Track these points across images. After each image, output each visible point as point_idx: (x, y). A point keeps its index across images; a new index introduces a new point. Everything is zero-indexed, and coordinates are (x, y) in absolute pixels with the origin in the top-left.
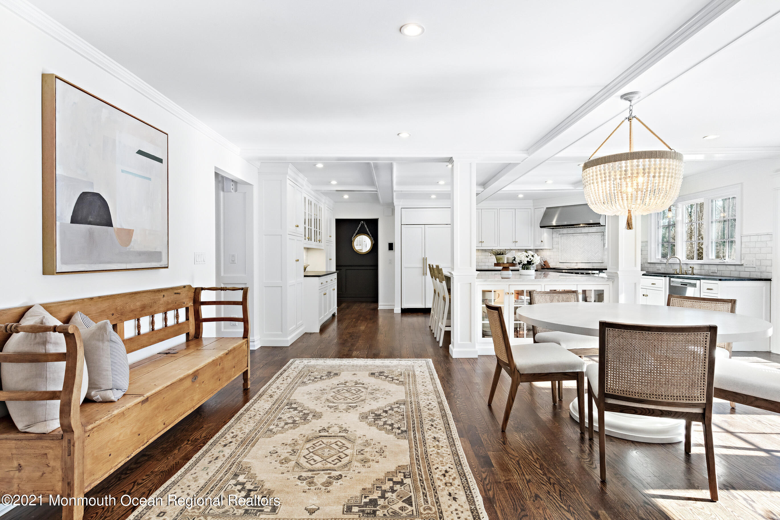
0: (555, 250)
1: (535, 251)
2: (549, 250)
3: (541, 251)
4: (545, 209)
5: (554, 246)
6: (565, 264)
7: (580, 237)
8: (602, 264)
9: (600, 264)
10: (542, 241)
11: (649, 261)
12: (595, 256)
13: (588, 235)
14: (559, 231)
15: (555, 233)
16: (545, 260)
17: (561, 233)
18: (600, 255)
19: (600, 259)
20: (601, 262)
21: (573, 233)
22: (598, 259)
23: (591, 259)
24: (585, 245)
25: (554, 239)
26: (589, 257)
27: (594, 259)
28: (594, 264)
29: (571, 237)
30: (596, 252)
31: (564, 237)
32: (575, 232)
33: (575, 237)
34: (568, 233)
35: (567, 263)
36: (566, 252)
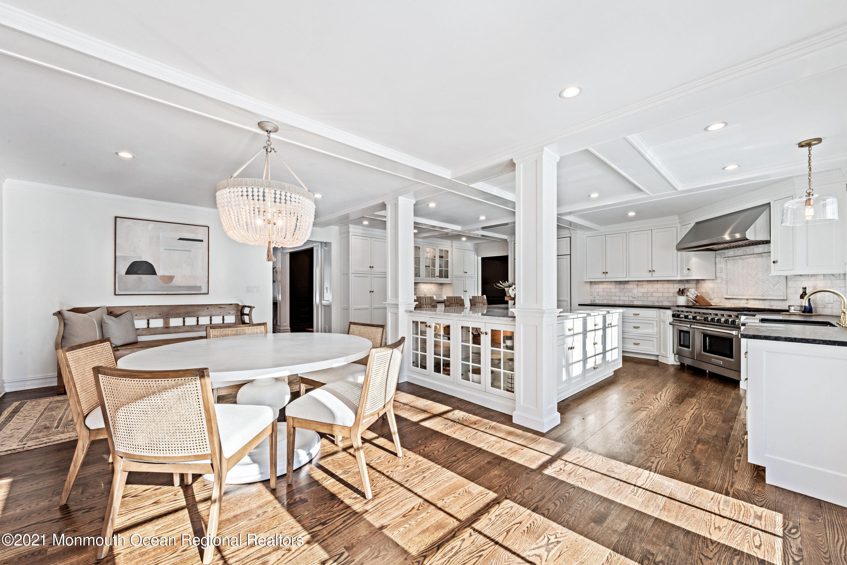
0: (719, 280)
1: (695, 282)
2: (711, 281)
3: (703, 282)
4: (693, 224)
5: (718, 275)
6: (731, 301)
7: (751, 260)
8: (784, 303)
9: (781, 302)
10: (688, 269)
12: (774, 289)
13: (762, 256)
14: (724, 253)
15: (719, 256)
16: (699, 295)
17: (726, 256)
18: (781, 287)
19: (781, 293)
20: (783, 300)
21: (742, 254)
22: (778, 294)
23: (767, 294)
24: (758, 272)
25: (717, 264)
26: (764, 291)
27: (773, 293)
28: (773, 303)
29: (739, 260)
30: (774, 283)
31: (730, 261)
32: (744, 254)
33: (745, 260)
34: (735, 255)
35: (734, 299)
36: (733, 284)
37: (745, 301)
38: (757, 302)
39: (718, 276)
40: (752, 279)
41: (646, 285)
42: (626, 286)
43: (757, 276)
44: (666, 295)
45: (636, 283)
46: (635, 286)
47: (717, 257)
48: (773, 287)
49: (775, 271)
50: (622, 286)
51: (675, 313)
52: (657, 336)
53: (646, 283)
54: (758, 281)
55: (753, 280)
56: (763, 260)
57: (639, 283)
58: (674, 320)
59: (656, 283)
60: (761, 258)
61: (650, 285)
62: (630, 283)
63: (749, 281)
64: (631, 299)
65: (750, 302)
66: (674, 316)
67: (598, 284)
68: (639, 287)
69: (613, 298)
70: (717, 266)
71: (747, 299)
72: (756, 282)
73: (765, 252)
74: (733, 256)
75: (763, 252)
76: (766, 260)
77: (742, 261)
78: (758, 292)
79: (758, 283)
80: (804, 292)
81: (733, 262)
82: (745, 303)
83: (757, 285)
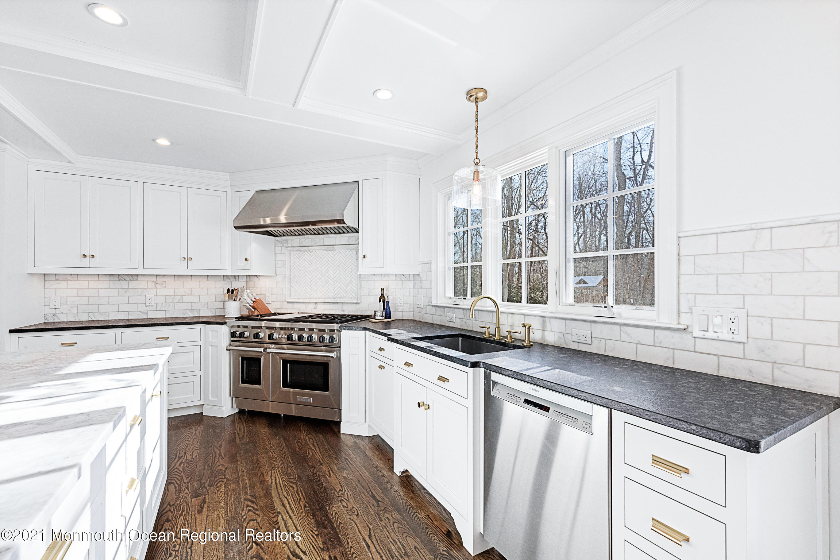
0: (279, 278)
1: (245, 279)
2: (269, 279)
3: (256, 279)
4: (253, 192)
5: (278, 270)
6: (296, 306)
7: (321, 253)
8: (357, 306)
9: (354, 305)
10: (246, 259)
11: (434, 303)
12: (347, 290)
13: (334, 249)
14: (287, 241)
15: (280, 245)
16: (258, 298)
17: (289, 245)
18: (354, 288)
19: (354, 295)
20: (356, 303)
21: (310, 245)
22: (351, 296)
23: (339, 296)
24: (329, 269)
25: (277, 255)
26: (335, 293)
27: (345, 295)
28: (345, 307)
29: (306, 252)
30: (346, 283)
31: (295, 253)
32: (312, 244)
33: (313, 252)
34: (302, 245)
35: (300, 303)
36: (298, 283)
37: (314, 305)
38: (328, 306)
39: (278, 272)
40: (321, 278)
41: (171, 283)
42: (133, 284)
43: (327, 274)
44: (205, 299)
45: (154, 279)
46: (151, 285)
47: (277, 245)
48: (345, 288)
49: (364, 268)
50: (124, 284)
51: (234, 330)
52: (201, 373)
53: (173, 278)
54: (329, 279)
55: (323, 279)
56: (334, 254)
57: (159, 279)
58: (232, 341)
59: (189, 279)
60: (333, 252)
61: (179, 283)
62: (140, 278)
63: (318, 280)
64: (142, 308)
65: (319, 306)
66: (233, 335)
67: (66, 280)
68: (158, 286)
69: (103, 308)
70: (277, 259)
71: (316, 303)
72: (326, 281)
73: (337, 244)
74: (298, 245)
75: (335, 244)
76: (338, 253)
77: (310, 253)
78: (329, 294)
79: (329, 283)
80: (382, 294)
81: (298, 253)
82: (314, 308)
83: (327, 285)
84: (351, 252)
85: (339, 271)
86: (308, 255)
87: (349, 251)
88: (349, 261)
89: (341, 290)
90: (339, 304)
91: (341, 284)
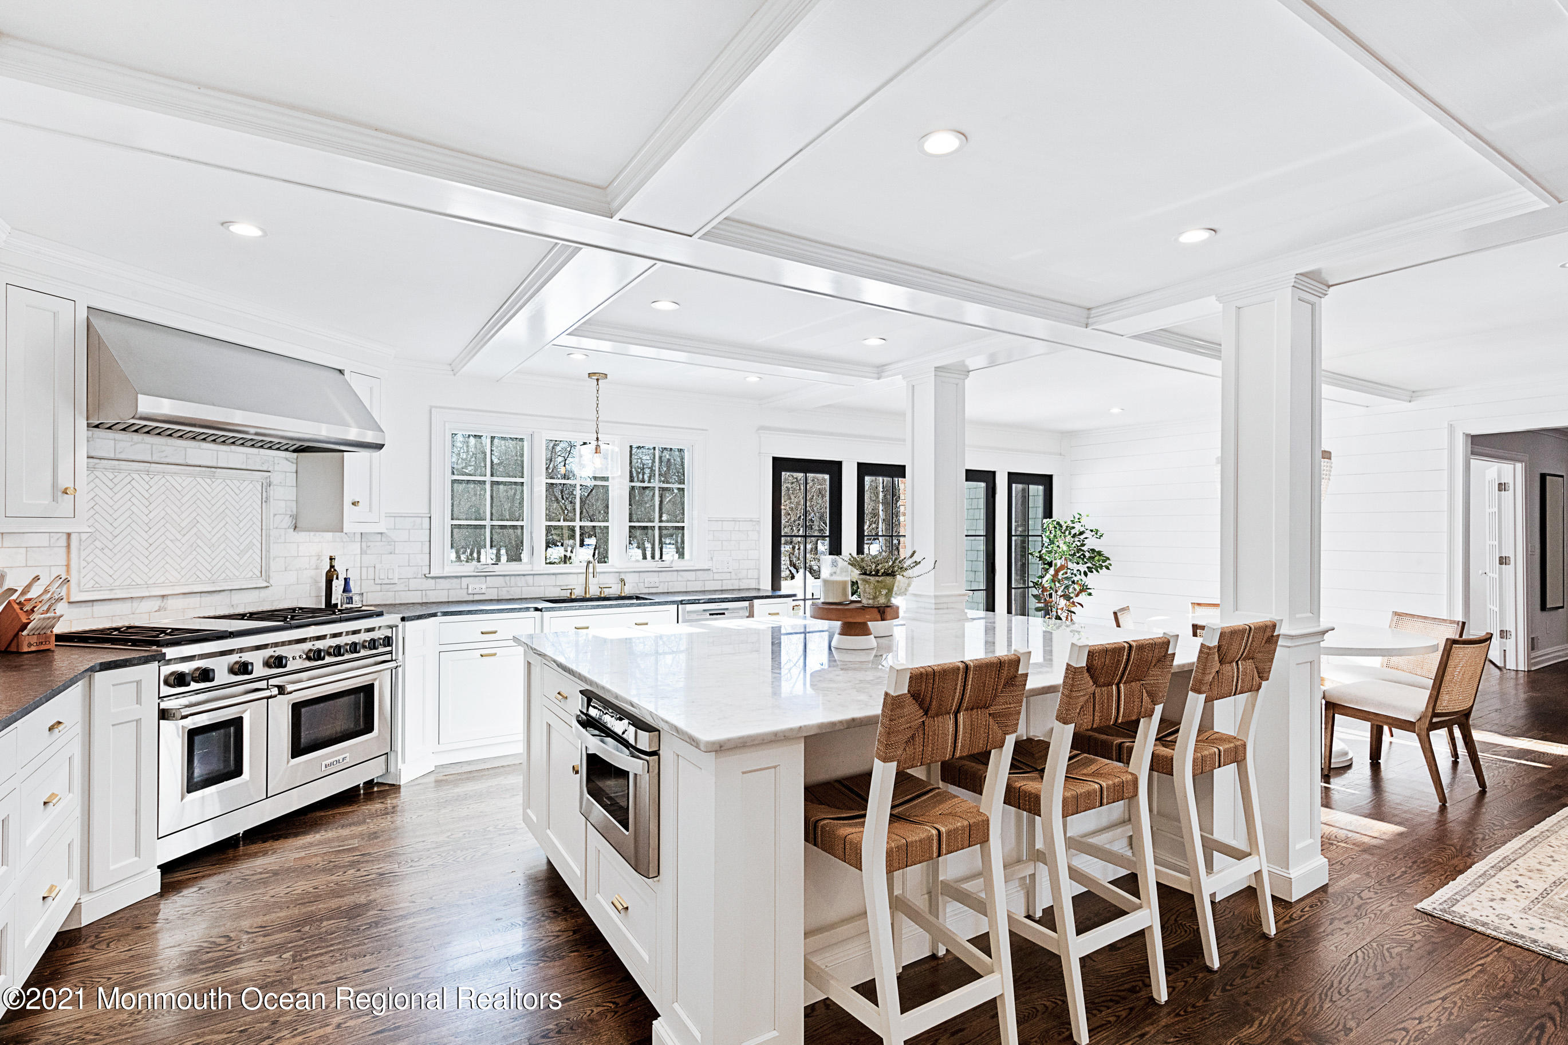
6: (101, 608)
8: (263, 593)
9: (256, 593)
12: (241, 563)
18: (257, 559)
19: (256, 572)
20: (262, 588)
21: (149, 459)
22: (251, 574)
23: (224, 575)
26: (215, 570)
27: (237, 574)
28: (237, 597)
29: (135, 476)
30: (242, 548)
31: (99, 473)
32: (155, 459)
33: (156, 478)
34: (123, 456)
35: (112, 602)
36: (106, 551)
37: (158, 603)
38: (195, 600)
40: (179, 537)
43: (195, 530)
48: (237, 558)
49: (354, 523)
54: (199, 542)
55: (183, 541)
60: (208, 481)
63: (168, 542)
65: (170, 602)
71: (163, 596)
72: (191, 546)
73: (220, 465)
74: (112, 456)
75: (215, 465)
76: (222, 486)
77: (147, 478)
78: (198, 573)
79: (198, 549)
80: (332, 566)
81: (111, 476)
82: (157, 608)
83: (195, 553)
84: (251, 486)
85: (223, 522)
86: (143, 483)
87: (246, 483)
88: (248, 504)
89: (227, 564)
90: (222, 593)
91: (229, 550)
